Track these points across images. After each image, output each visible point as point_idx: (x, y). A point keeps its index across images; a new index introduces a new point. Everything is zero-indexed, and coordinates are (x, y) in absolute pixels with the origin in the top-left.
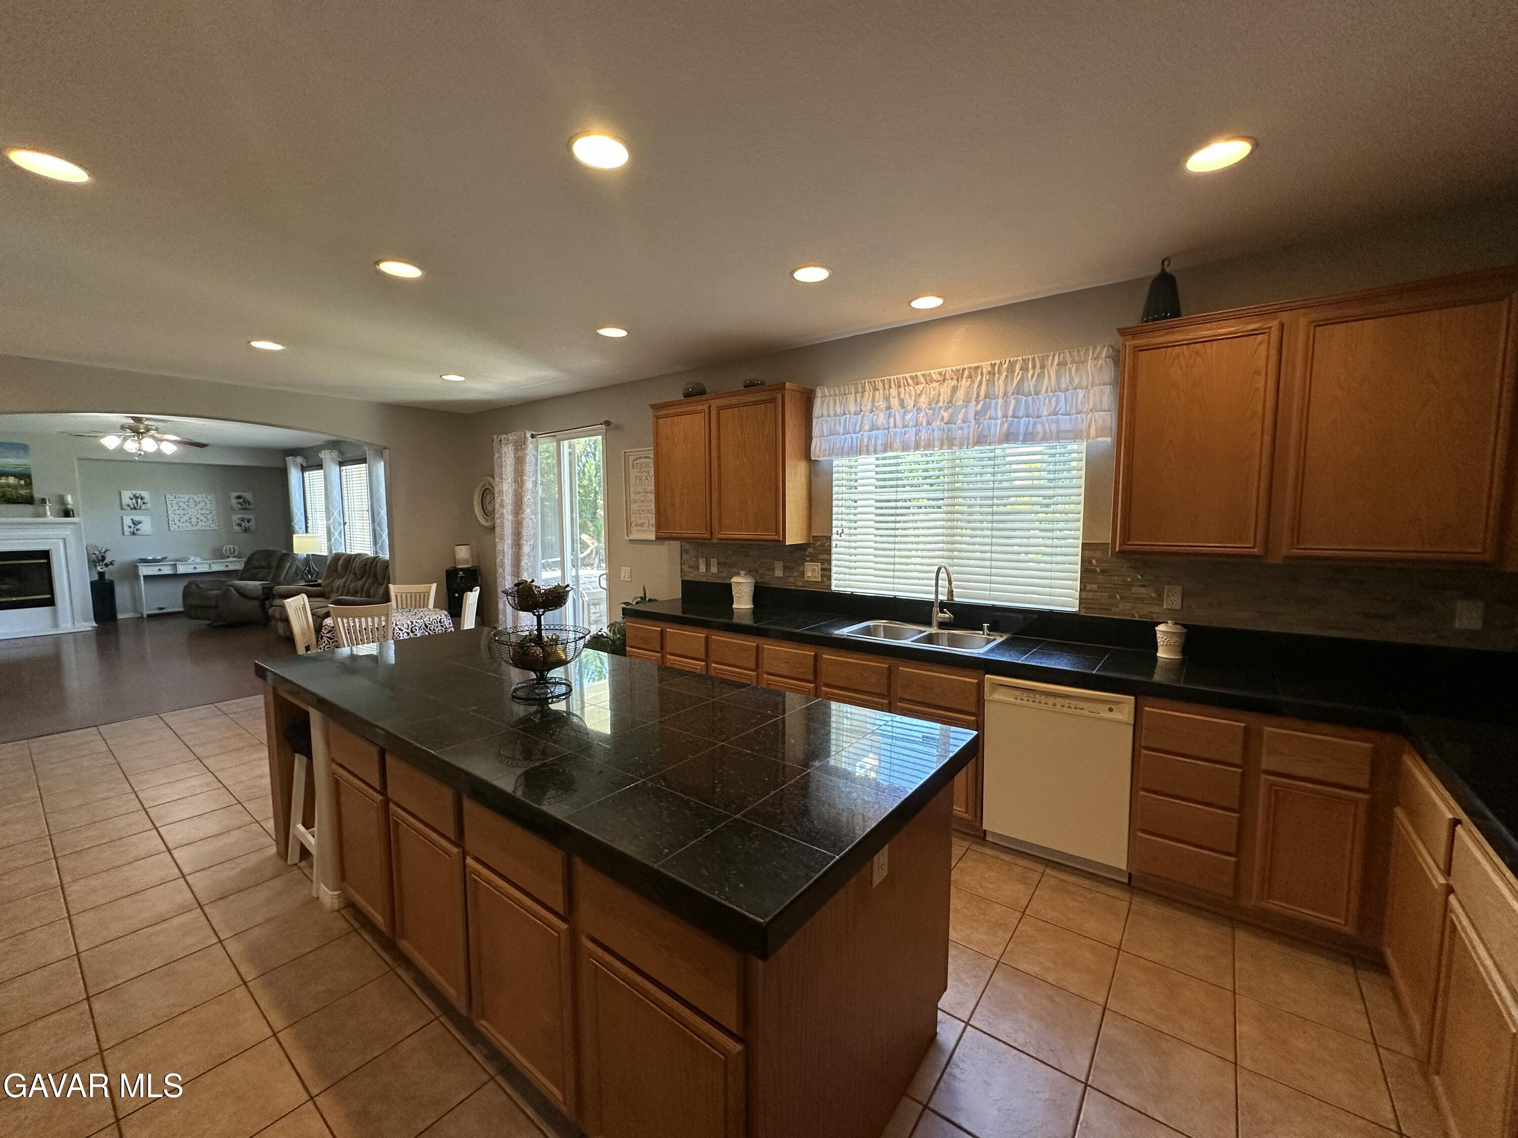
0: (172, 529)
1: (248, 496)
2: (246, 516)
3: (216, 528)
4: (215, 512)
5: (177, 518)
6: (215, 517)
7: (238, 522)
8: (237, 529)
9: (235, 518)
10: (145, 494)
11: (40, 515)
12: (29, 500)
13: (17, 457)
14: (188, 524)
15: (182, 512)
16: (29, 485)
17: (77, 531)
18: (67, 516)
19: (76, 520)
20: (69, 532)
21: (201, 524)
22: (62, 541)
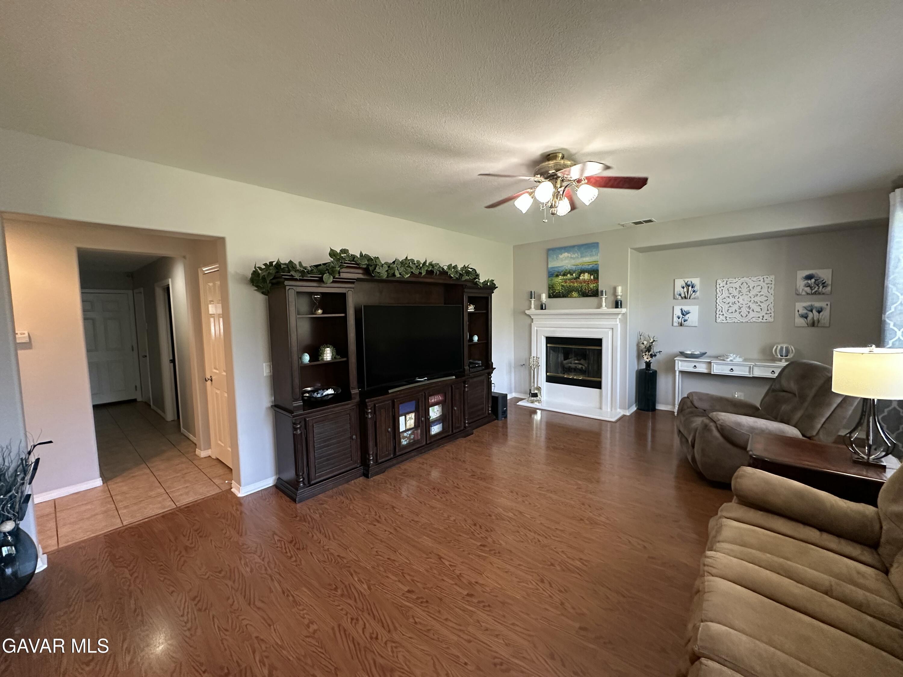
0: (719, 320)
1: (825, 274)
2: (817, 304)
3: (772, 320)
4: (771, 299)
5: (725, 307)
6: (771, 306)
7: (803, 311)
8: (800, 321)
9: (800, 307)
10: (696, 281)
11: (600, 306)
12: (596, 293)
13: (591, 256)
14: (737, 315)
15: (732, 300)
16: (596, 279)
17: (624, 321)
18: (617, 307)
19: (623, 310)
20: (617, 322)
21: (752, 314)
22: (611, 331)
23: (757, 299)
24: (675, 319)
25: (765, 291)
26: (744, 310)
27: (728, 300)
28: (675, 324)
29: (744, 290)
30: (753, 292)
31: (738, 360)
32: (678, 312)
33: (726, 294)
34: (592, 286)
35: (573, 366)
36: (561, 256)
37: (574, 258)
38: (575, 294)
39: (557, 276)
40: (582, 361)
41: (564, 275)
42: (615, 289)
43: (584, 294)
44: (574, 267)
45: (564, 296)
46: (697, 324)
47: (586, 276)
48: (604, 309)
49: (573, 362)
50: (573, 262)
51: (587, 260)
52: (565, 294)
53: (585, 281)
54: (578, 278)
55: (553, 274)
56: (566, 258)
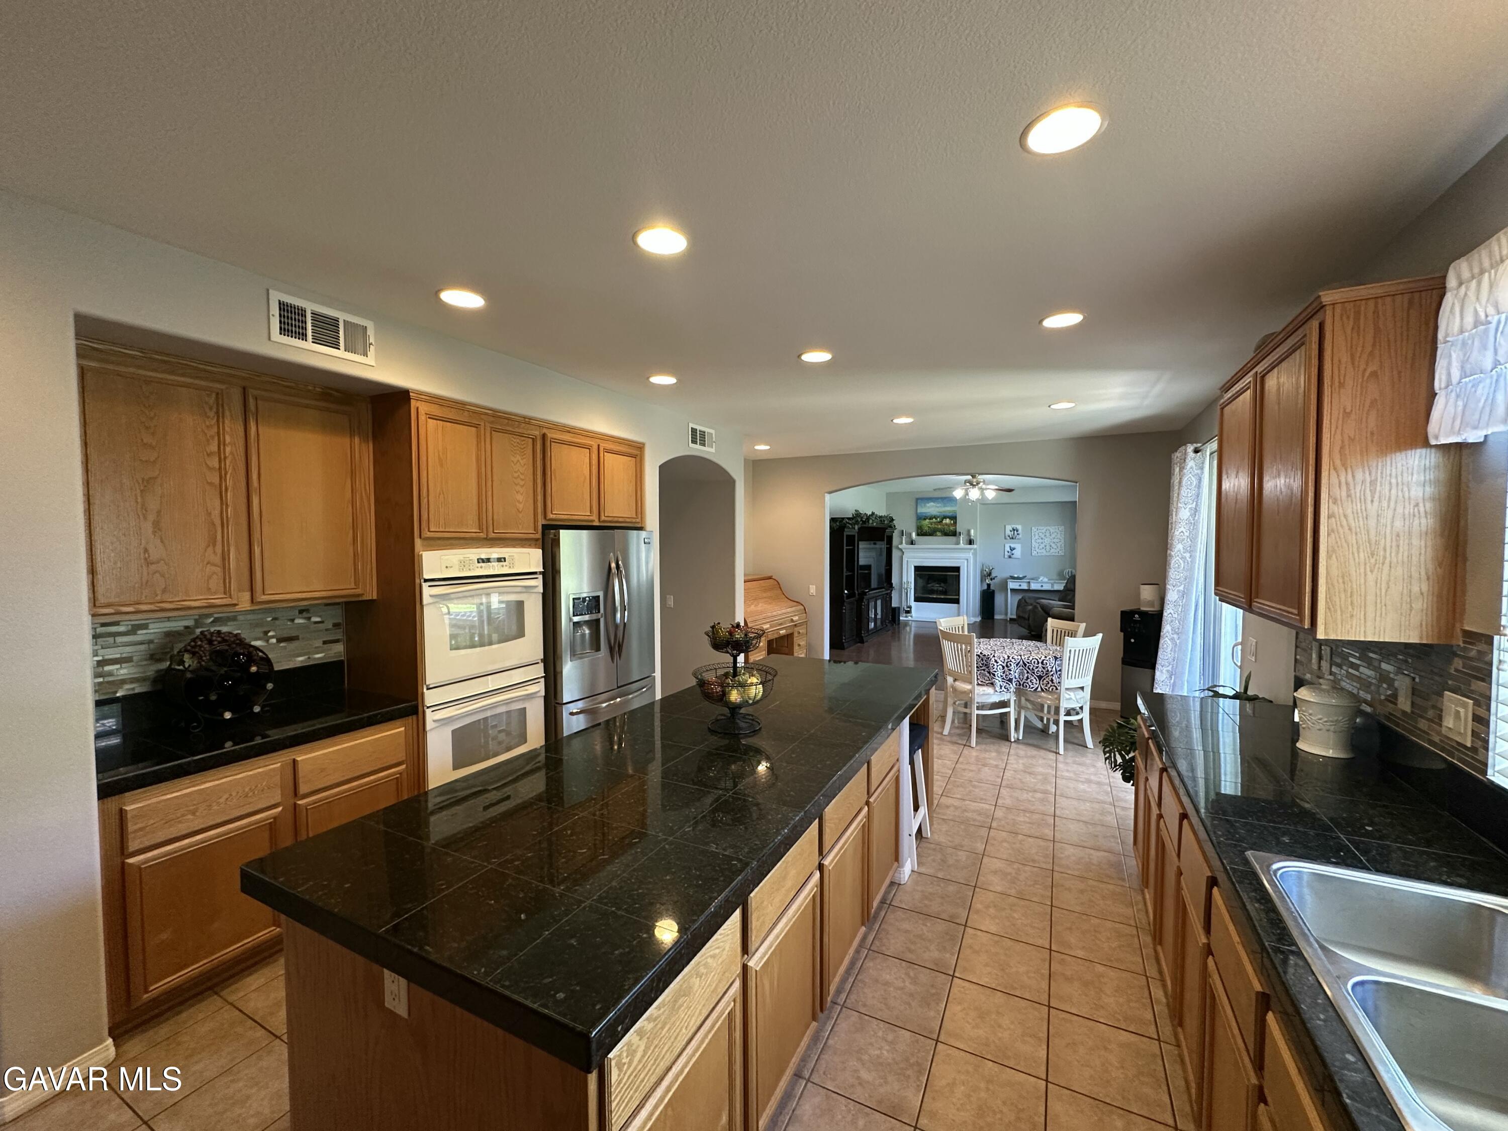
0: (1033, 554)
3: (1063, 554)
4: (1063, 541)
5: (1037, 545)
6: (1063, 545)
10: (1019, 527)
11: (958, 543)
12: (954, 534)
13: (952, 506)
14: (1043, 551)
15: (1040, 541)
16: (955, 523)
17: (975, 554)
18: (970, 543)
19: (975, 546)
20: (970, 555)
21: (1052, 550)
22: (966, 562)
23: (1055, 540)
24: (1006, 553)
25: (1059, 536)
26: (1048, 547)
27: (1038, 541)
28: (1006, 557)
29: (1048, 535)
30: (1053, 536)
31: (1046, 580)
32: (1008, 549)
33: (1037, 537)
34: (952, 528)
35: (936, 588)
36: (928, 505)
37: (938, 507)
38: (938, 533)
39: (925, 519)
40: (942, 585)
41: (930, 519)
42: (969, 531)
43: (946, 534)
44: (938, 514)
45: (930, 535)
46: (1019, 557)
47: (948, 521)
48: (962, 545)
49: (936, 586)
50: (938, 509)
51: (948, 509)
52: (931, 533)
53: (946, 524)
54: (941, 522)
55: (920, 518)
56: (933, 506)
